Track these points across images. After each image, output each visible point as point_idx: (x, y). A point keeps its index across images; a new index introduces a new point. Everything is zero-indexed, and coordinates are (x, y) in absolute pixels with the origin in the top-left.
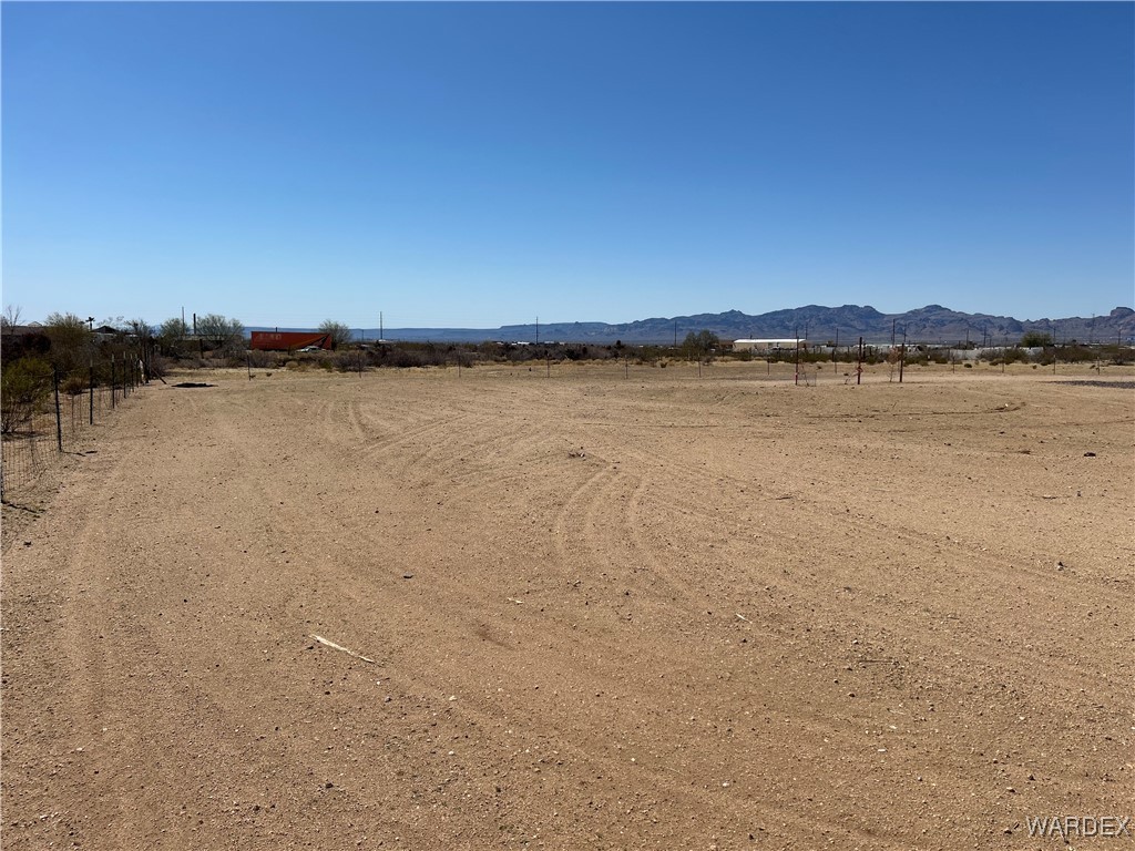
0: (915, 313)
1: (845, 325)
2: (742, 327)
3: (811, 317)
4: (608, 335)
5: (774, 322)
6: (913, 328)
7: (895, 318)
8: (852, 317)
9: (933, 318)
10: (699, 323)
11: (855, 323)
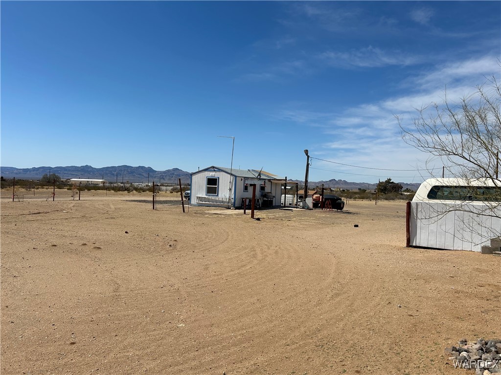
0: (168, 171)
1: (140, 175)
2: (92, 173)
3: (125, 170)
4: (16, 174)
5: (107, 172)
6: (168, 178)
7: (161, 172)
8: (143, 171)
9: (175, 173)
10: (69, 170)
11: (144, 174)
